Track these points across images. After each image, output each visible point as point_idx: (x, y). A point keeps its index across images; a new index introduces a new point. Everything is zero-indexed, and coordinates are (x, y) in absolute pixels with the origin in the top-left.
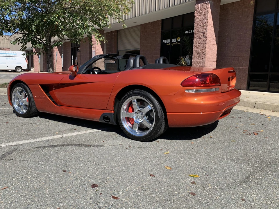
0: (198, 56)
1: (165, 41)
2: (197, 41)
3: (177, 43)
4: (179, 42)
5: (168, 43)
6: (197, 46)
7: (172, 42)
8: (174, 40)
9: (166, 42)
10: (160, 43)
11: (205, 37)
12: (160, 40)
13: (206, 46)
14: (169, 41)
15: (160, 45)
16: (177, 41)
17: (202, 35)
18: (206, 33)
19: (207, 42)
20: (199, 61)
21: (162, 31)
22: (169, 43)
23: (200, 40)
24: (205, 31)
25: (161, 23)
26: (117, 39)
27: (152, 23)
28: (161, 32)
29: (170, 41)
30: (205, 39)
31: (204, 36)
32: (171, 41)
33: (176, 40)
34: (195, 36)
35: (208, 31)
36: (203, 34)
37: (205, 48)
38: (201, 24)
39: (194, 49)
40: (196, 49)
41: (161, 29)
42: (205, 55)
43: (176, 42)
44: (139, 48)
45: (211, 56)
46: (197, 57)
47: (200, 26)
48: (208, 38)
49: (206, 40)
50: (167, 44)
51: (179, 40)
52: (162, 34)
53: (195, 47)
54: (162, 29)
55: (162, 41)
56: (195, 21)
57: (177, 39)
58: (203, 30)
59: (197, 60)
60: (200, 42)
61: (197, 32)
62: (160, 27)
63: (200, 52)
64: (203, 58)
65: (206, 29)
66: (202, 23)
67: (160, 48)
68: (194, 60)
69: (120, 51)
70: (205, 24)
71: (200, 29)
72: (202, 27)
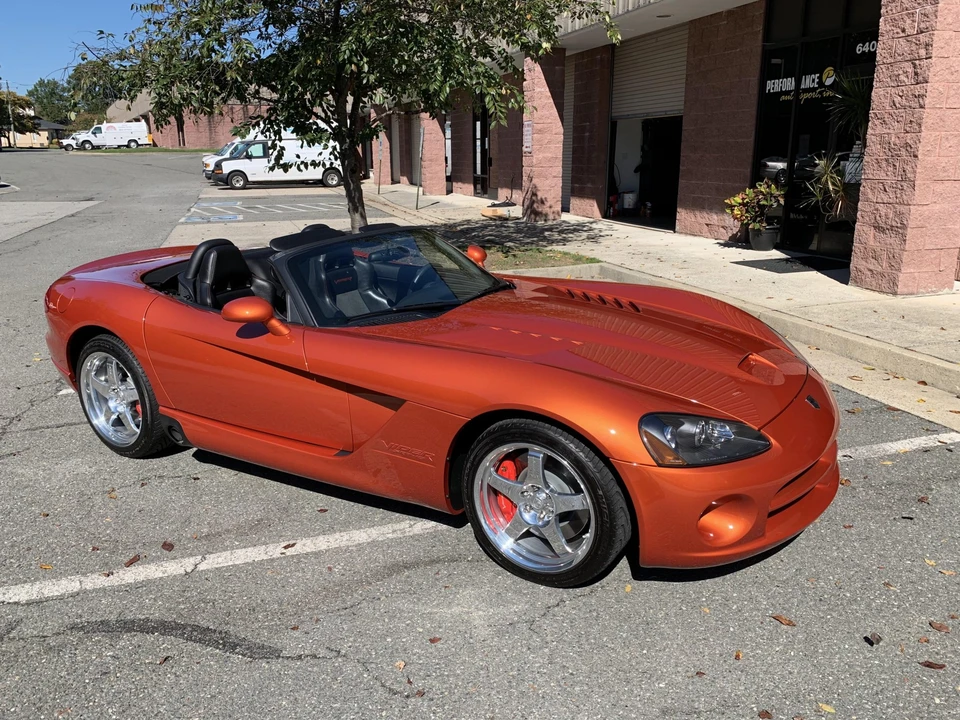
0: (887, 160)
1: (773, 86)
2: (886, 98)
3: (821, 93)
4: (831, 87)
5: (787, 93)
6: (886, 116)
7: (803, 86)
8: (809, 81)
9: (777, 89)
10: (754, 91)
11: (921, 78)
12: (754, 80)
13: (921, 119)
14: (788, 84)
15: (753, 100)
16: (820, 83)
17: (910, 70)
18: (924, 63)
19: (927, 101)
20: (890, 179)
21: (764, 46)
22: (791, 91)
23: (898, 91)
24: (923, 52)
25: (762, 11)
26: (612, 75)
27: (730, 13)
28: (759, 50)
29: (793, 83)
30: (918, 90)
31: (916, 74)
32: (798, 83)
33: (817, 80)
34: (881, 74)
35: (934, 55)
36: (915, 66)
37: (920, 125)
38: (909, 21)
39: (870, 131)
40: (880, 129)
41: (760, 37)
42: (916, 156)
43: (817, 88)
44: (679, 108)
45: (946, 160)
46: (884, 164)
47: (904, 31)
48: (936, 85)
49: (922, 92)
50: (783, 98)
51: (829, 82)
52: (767, 55)
53: (877, 122)
54: (767, 37)
55: (763, 85)
56: (883, 11)
57: (820, 78)
58: (914, 48)
59: (882, 175)
60: (897, 99)
61: (890, 60)
62: (760, 28)
63: (897, 142)
64: (908, 168)
65: (927, 45)
66: (913, 21)
67: (753, 111)
68: (871, 176)
69: (621, 117)
70: (922, 25)
71: (903, 46)
72: (909, 39)
